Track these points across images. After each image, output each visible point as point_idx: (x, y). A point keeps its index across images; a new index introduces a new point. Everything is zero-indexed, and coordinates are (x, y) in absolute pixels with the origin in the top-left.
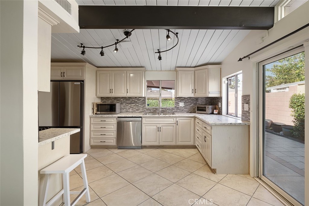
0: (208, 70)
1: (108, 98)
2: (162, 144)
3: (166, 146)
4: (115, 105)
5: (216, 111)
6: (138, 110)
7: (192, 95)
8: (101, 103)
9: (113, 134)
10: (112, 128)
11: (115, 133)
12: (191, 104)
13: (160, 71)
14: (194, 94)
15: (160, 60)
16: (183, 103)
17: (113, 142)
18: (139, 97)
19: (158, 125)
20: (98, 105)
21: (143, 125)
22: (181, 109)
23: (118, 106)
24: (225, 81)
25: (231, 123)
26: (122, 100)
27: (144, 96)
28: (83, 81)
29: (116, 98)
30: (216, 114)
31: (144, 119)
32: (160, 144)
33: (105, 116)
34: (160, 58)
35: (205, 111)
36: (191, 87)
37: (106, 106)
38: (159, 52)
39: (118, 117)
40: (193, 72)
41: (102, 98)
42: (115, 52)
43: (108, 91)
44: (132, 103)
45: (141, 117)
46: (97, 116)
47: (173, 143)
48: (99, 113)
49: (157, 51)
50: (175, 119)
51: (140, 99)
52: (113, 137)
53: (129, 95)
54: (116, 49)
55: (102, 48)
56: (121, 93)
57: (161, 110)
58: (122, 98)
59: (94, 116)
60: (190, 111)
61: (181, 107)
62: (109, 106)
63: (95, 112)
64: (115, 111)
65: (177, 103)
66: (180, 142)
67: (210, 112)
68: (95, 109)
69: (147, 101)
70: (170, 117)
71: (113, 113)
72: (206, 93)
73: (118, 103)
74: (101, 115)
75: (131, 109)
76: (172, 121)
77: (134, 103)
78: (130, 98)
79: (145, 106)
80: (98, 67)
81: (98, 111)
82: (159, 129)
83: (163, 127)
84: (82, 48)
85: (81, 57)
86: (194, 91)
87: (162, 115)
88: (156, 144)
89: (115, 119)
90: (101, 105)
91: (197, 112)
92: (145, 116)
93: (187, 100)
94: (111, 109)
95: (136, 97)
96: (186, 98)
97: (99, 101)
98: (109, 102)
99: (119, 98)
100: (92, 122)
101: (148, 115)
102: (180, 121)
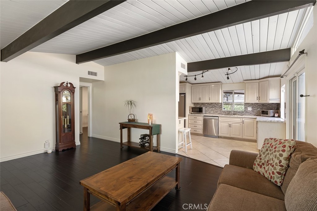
0: (269, 82)
1: (198, 104)
2: (232, 136)
3: (235, 138)
4: (202, 108)
5: (277, 115)
6: (216, 112)
7: (257, 102)
8: (194, 107)
9: (201, 126)
10: (200, 127)
11: (202, 126)
12: (258, 109)
13: (232, 83)
14: (259, 101)
15: (228, 79)
16: (251, 108)
17: (201, 131)
18: (218, 103)
19: (230, 123)
20: (193, 108)
21: (219, 122)
22: (249, 112)
23: (204, 109)
24: (283, 90)
25: (271, 121)
26: (206, 105)
27: (220, 102)
28: (185, 94)
29: (202, 104)
30: (277, 117)
31: (219, 118)
32: (231, 136)
33: (197, 115)
34: (228, 78)
35: (267, 114)
36: (256, 95)
37: (197, 109)
38: (228, 74)
39: (204, 116)
40: (258, 83)
41: (194, 104)
42: (202, 78)
43: (198, 99)
44: (213, 107)
45: (218, 117)
46: (192, 114)
47: (240, 137)
48: (193, 113)
49: (227, 74)
50: (241, 119)
51: (218, 104)
52: (201, 128)
53: (211, 101)
54: (203, 77)
55: (195, 75)
56: (206, 100)
57: (232, 112)
58: (206, 103)
59: (191, 114)
60: (257, 115)
61: (249, 111)
62: (199, 109)
63: (191, 112)
64: (202, 112)
65: (246, 108)
66: (246, 136)
67: (272, 115)
68: (191, 110)
69: (223, 105)
70: (238, 117)
71: (201, 113)
72: (267, 100)
73: (204, 107)
74: (194, 114)
75: (212, 111)
76: (239, 121)
77: (214, 107)
78: (212, 103)
79: (222, 109)
80: (192, 84)
81: (192, 112)
82: (230, 126)
83: (233, 124)
84: (186, 77)
85: (186, 81)
86: (259, 98)
87: (233, 116)
88: (228, 136)
89: (202, 117)
90: (194, 108)
91: (261, 115)
92: (220, 116)
93: (254, 105)
94: (200, 110)
95: (215, 103)
96: (253, 104)
97: (193, 106)
98: (198, 106)
99: (205, 103)
100: (190, 118)
101: (223, 116)
102: (246, 121)
